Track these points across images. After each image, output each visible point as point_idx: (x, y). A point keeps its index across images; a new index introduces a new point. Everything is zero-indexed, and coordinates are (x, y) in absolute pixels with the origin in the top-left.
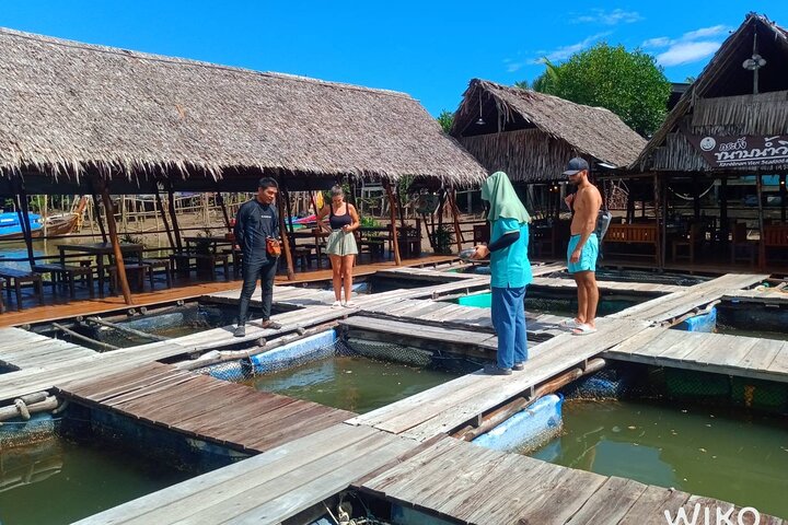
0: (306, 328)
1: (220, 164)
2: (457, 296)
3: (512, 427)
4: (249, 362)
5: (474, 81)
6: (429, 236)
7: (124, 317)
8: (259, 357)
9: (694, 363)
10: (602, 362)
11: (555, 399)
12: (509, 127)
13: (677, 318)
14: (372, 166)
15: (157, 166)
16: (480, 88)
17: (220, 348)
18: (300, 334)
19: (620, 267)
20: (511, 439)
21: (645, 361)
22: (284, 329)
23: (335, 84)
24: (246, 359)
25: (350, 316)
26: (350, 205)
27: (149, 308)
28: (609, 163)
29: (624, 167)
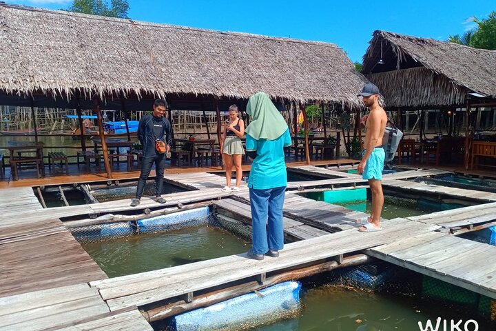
0: (184, 204)
1: (166, 90)
2: (323, 190)
3: (233, 305)
4: (135, 224)
5: (377, 32)
6: (346, 144)
7: (105, 186)
8: (143, 221)
9: (434, 271)
10: (364, 258)
11: (295, 285)
12: (404, 66)
13: (475, 225)
14: (285, 93)
15: (121, 92)
16: (381, 37)
17: (115, 213)
18: (179, 208)
19: (481, 176)
20: (231, 316)
21: (396, 263)
22: (167, 204)
23: (277, 38)
24: (134, 222)
25: (223, 198)
26: (242, 121)
27: (121, 181)
28: (480, 93)
29: (491, 96)
